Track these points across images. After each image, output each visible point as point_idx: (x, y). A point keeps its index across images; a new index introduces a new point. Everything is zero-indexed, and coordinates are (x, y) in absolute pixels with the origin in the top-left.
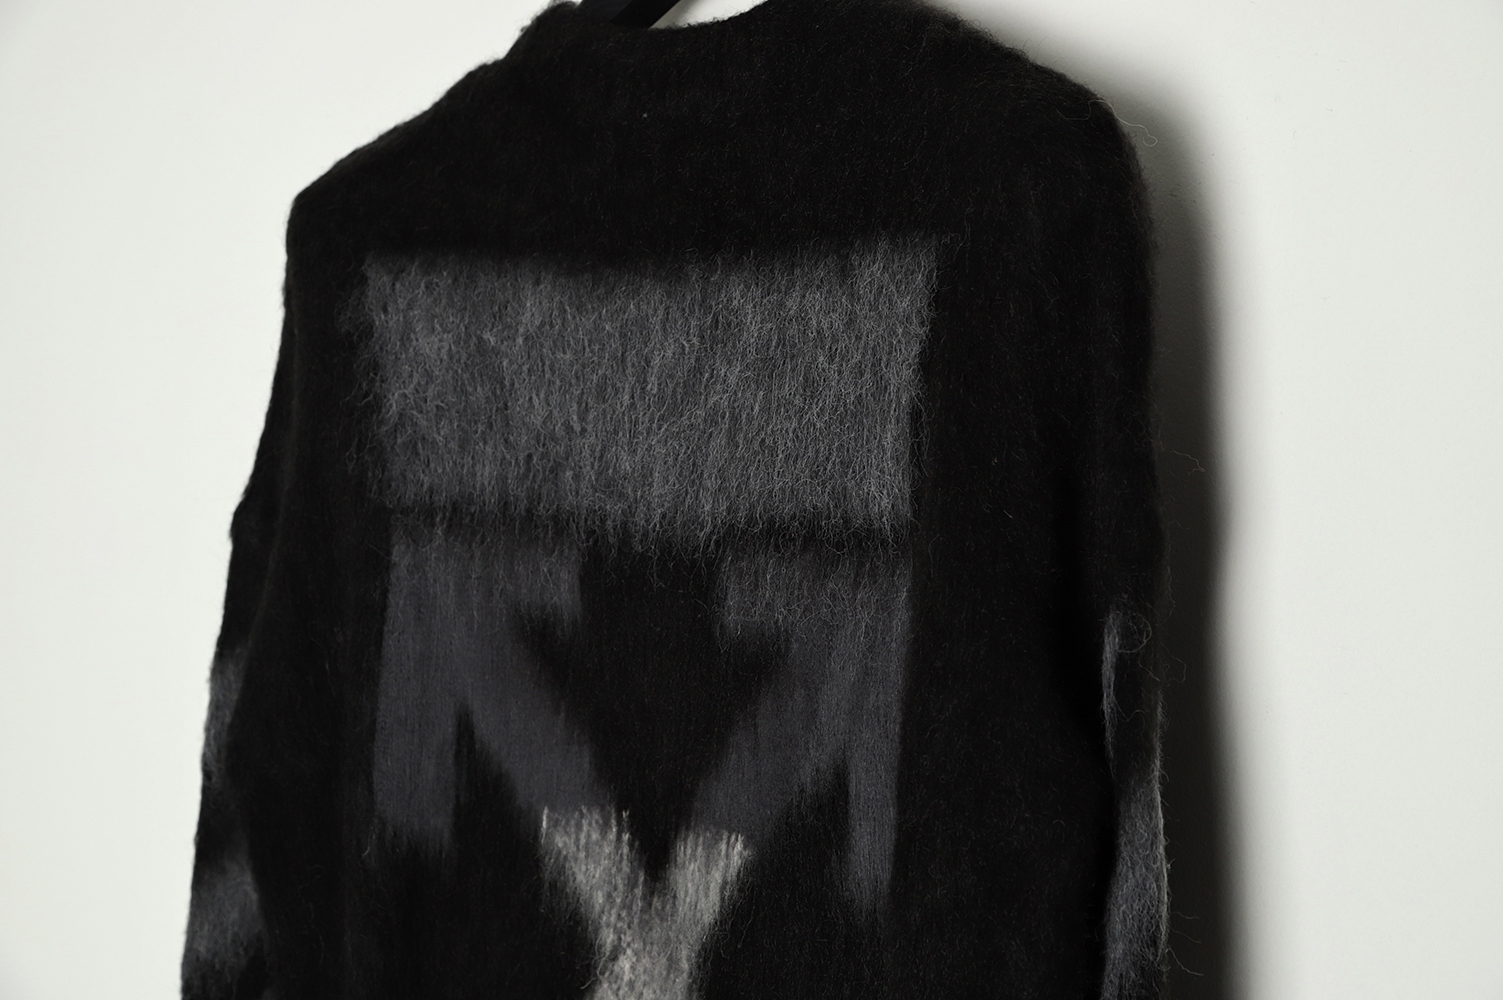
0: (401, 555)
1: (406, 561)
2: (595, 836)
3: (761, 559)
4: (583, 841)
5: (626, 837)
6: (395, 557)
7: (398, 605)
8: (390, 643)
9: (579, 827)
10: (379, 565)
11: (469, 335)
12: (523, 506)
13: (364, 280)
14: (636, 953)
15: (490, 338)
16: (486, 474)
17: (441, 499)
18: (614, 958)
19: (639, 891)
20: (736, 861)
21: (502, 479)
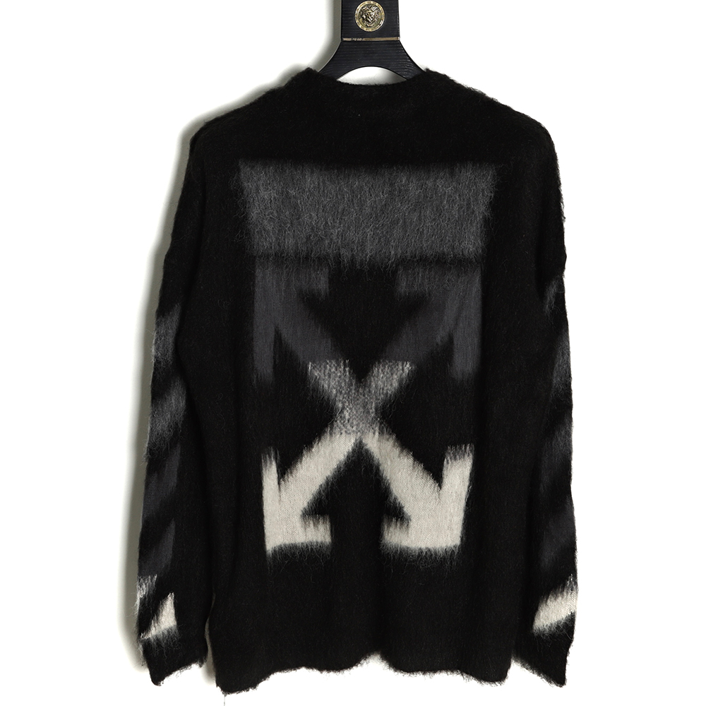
0: (259, 273)
1: (261, 275)
2: (333, 370)
3: (417, 270)
4: (327, 372)
5: (347, 369)
6: (257, 274)
7: (258, 291)
8: (257, 305)
9: (325, 368)
10: (251, 276)
11: (283, 191)
12: (304, 254)
13: (239, 170)
14: (350, 409)
15: (292, 192)
16: (290, 242)
17: (272, 252)
18: (342, 412)
19: (353, 387)
20: (406, 371)
21: (296, 243)
